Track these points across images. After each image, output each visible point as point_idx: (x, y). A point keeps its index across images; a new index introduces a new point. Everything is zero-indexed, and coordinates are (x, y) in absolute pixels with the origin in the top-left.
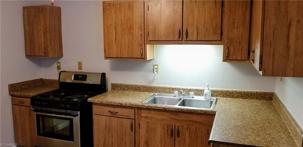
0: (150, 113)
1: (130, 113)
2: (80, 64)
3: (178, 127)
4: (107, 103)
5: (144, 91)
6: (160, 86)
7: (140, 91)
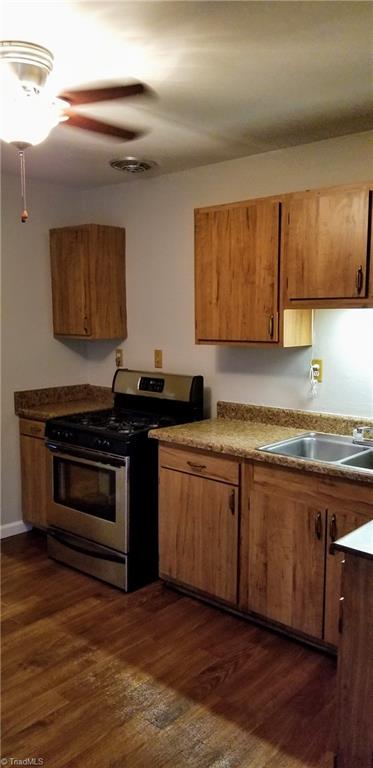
0: (273, 476)
1: (229, 469)
2: (158, 354)
3: (334, 516)
4: (185, 443)
5: (286, 424)
6: (326, 413)
7: (278, 423)
